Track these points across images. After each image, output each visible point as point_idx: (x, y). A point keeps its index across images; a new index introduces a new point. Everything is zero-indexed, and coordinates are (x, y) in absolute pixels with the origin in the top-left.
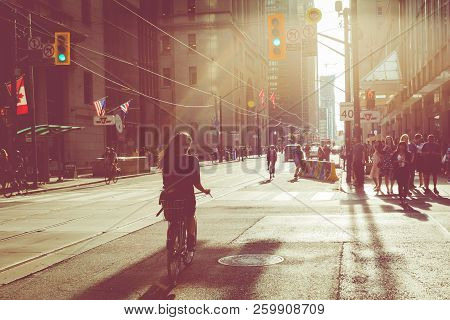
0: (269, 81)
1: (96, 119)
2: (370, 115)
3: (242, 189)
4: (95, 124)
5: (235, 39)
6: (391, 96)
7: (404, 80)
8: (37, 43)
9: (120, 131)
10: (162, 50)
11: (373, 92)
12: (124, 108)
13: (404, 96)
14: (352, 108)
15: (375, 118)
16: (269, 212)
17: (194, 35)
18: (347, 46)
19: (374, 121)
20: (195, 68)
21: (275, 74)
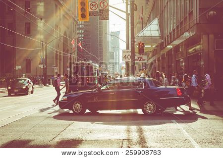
0: (78, 33)
2: (141, 58)
5: (56, 6)
6: (154, 46)
7: (162, 36)
11: (143, 44)
13: (162, 46)
14: (130, 54)
15: (144, 60)
18: (127, 14)
19: (143, 62)
20: (29, 24)
21: (82, 29)
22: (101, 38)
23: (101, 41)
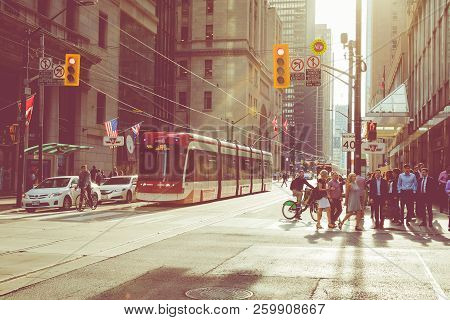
1: (106, 139)
2: (375, 146)
3: (241, 216)
4: (105, 144)
5: (251, 66)
6: (399, 129)
7: (410, 113)
8: (48, 64)
9: (131, 151)
10: (179, 74)
11: (375, 124)
12: (136, 130)
13: (410, 129)
14: (354, 139)
15: (380, 150)
16: (257, 241)
17: (211, 61)
18: (351, 77)
19: (379, 152)
20: (210, 93)
21: (291, 101)
22: (320, 115)
23: (320, 121)
